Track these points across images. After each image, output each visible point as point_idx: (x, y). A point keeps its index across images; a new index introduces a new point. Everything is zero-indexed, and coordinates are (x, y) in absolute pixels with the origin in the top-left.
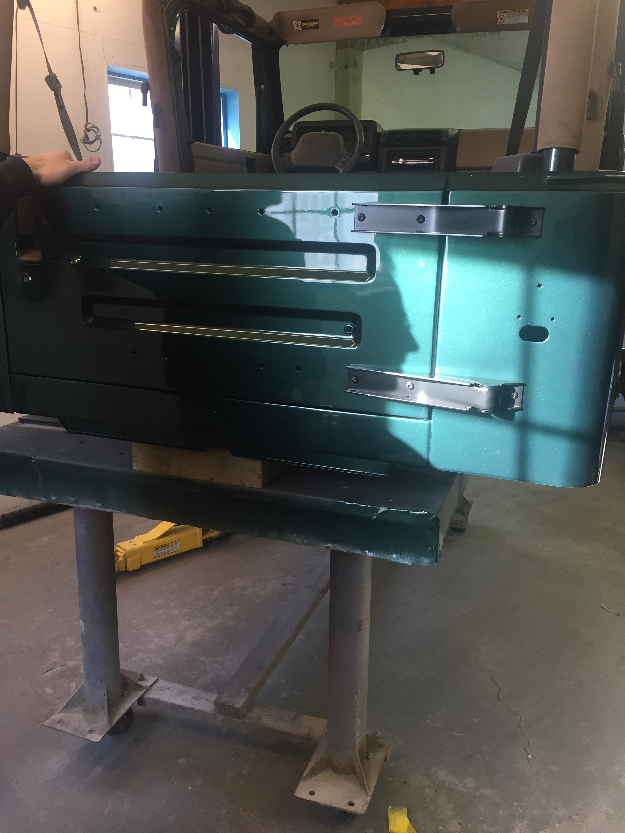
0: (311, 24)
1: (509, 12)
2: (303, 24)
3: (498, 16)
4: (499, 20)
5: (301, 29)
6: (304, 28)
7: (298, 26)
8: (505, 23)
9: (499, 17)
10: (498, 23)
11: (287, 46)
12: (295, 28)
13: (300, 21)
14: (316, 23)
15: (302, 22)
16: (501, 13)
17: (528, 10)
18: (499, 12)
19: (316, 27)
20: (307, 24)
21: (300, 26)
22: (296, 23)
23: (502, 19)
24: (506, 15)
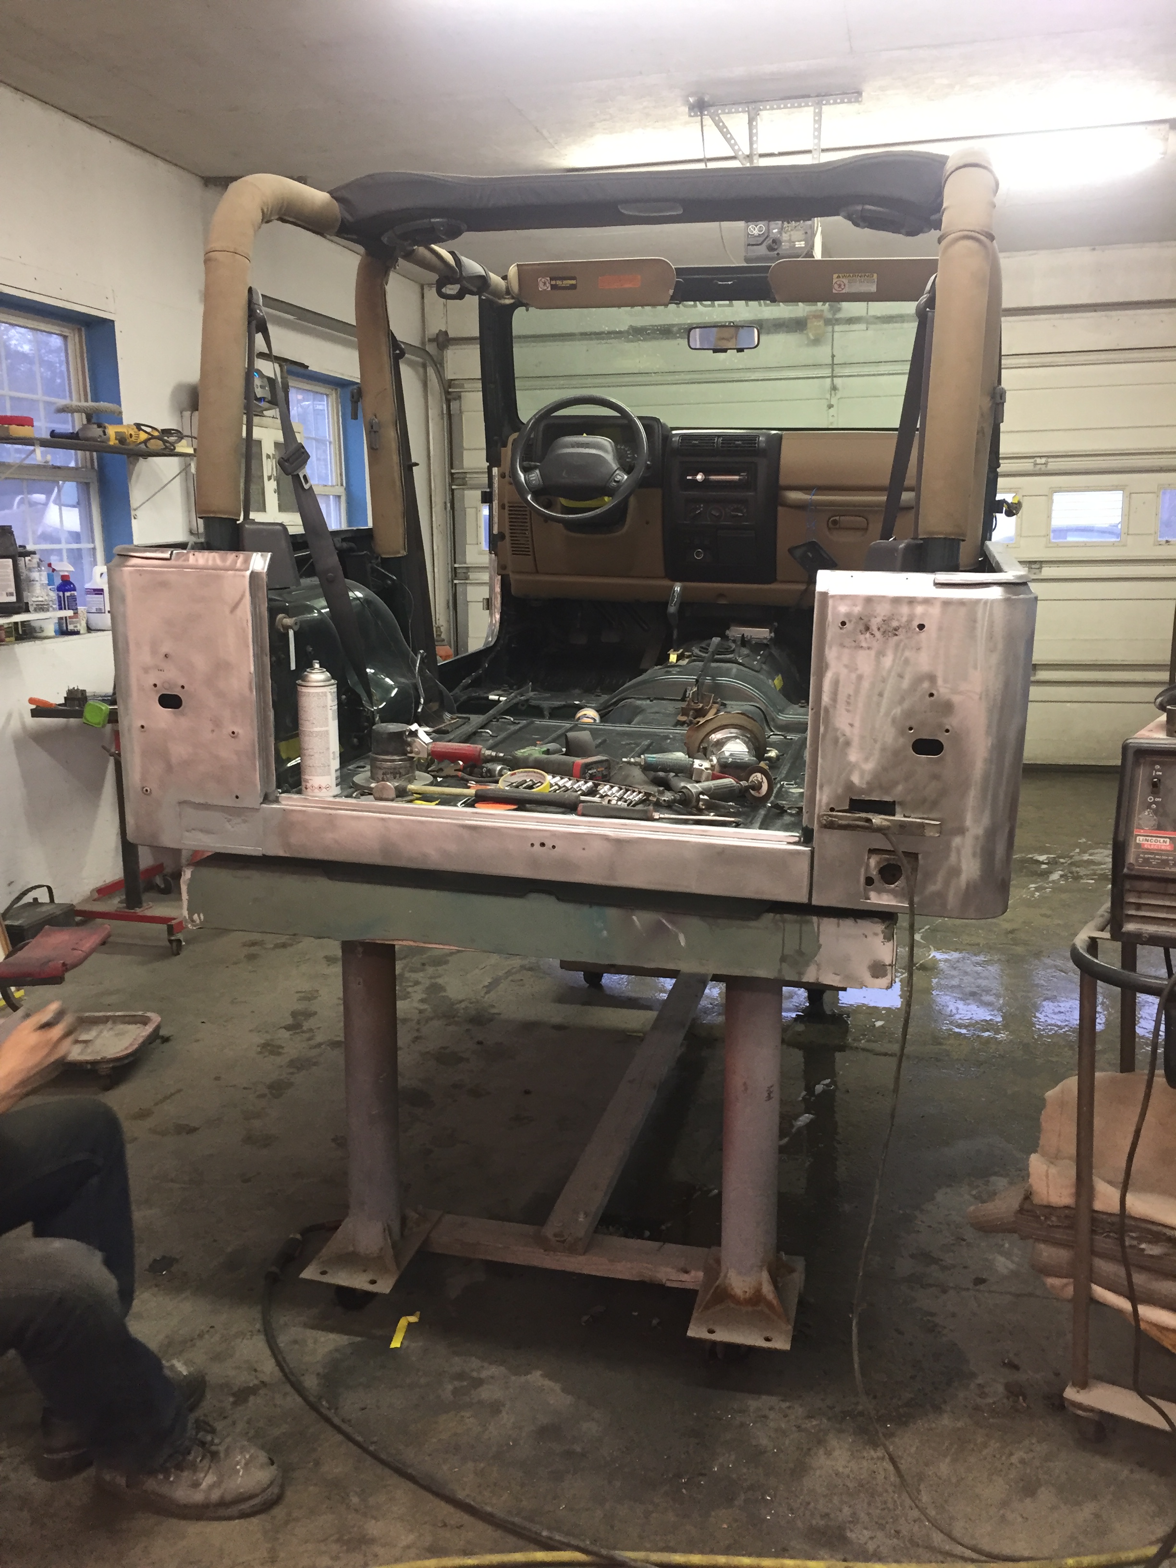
0: (565, 282)
1: (850, 276)
2: (553, 282)
3: (834, 281)
4: (836, 286)
5: (549, 289)
6: (553, 287)
7: (545, 284)
8: (844, 291)
9: (836, 283)
10: (834, 291)
11: (527, 310)
12: (541, 287)
13: (549, 279)
14: (573, 282)
15: (551, 279)
16: (838, 277)
17: (875, 275)
18: (835, 276)
19: (573, 287)
20: (559, 283)
21: (548, 285)
22: (543, 280)
23: (840, 286)
24: (845, 281)
